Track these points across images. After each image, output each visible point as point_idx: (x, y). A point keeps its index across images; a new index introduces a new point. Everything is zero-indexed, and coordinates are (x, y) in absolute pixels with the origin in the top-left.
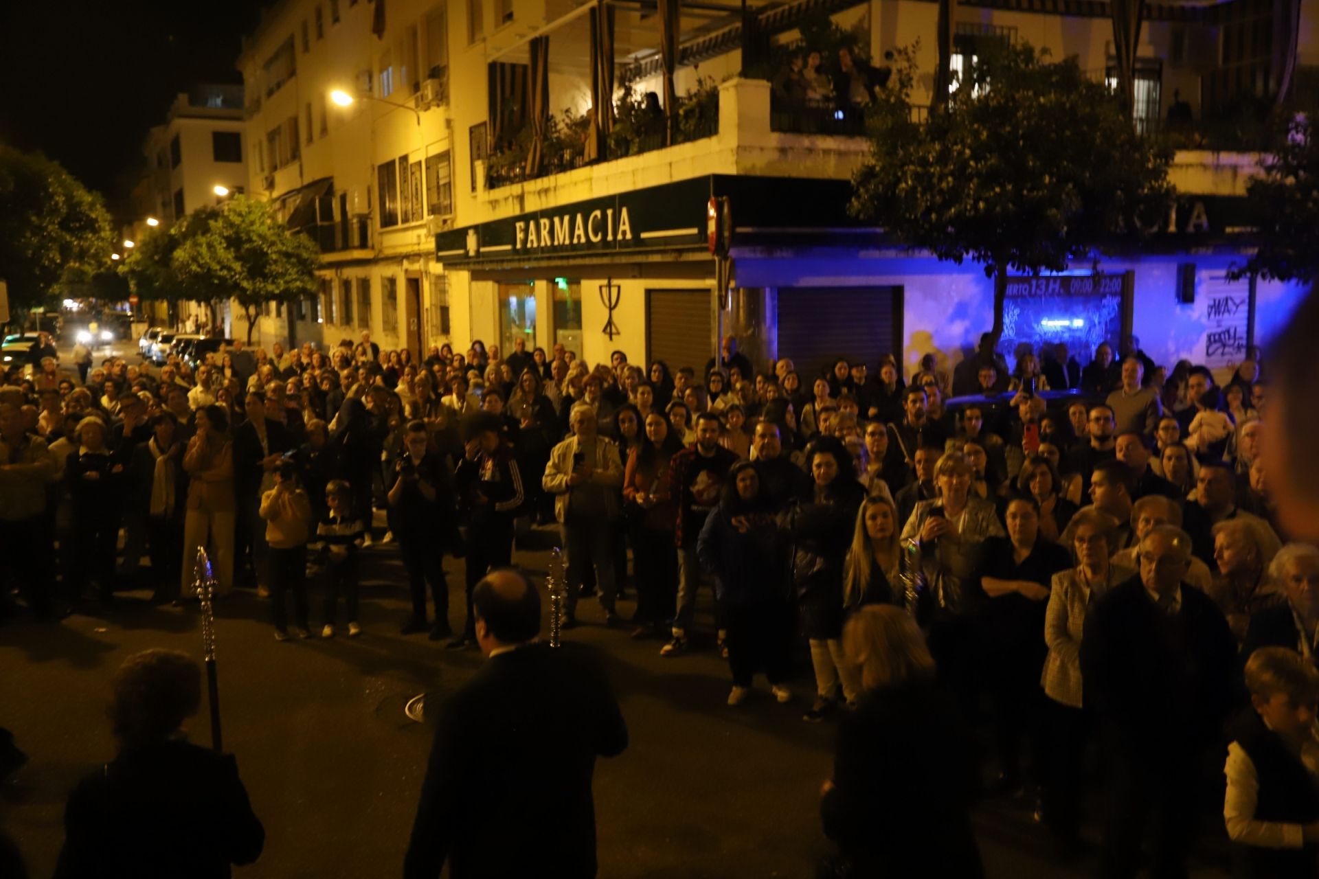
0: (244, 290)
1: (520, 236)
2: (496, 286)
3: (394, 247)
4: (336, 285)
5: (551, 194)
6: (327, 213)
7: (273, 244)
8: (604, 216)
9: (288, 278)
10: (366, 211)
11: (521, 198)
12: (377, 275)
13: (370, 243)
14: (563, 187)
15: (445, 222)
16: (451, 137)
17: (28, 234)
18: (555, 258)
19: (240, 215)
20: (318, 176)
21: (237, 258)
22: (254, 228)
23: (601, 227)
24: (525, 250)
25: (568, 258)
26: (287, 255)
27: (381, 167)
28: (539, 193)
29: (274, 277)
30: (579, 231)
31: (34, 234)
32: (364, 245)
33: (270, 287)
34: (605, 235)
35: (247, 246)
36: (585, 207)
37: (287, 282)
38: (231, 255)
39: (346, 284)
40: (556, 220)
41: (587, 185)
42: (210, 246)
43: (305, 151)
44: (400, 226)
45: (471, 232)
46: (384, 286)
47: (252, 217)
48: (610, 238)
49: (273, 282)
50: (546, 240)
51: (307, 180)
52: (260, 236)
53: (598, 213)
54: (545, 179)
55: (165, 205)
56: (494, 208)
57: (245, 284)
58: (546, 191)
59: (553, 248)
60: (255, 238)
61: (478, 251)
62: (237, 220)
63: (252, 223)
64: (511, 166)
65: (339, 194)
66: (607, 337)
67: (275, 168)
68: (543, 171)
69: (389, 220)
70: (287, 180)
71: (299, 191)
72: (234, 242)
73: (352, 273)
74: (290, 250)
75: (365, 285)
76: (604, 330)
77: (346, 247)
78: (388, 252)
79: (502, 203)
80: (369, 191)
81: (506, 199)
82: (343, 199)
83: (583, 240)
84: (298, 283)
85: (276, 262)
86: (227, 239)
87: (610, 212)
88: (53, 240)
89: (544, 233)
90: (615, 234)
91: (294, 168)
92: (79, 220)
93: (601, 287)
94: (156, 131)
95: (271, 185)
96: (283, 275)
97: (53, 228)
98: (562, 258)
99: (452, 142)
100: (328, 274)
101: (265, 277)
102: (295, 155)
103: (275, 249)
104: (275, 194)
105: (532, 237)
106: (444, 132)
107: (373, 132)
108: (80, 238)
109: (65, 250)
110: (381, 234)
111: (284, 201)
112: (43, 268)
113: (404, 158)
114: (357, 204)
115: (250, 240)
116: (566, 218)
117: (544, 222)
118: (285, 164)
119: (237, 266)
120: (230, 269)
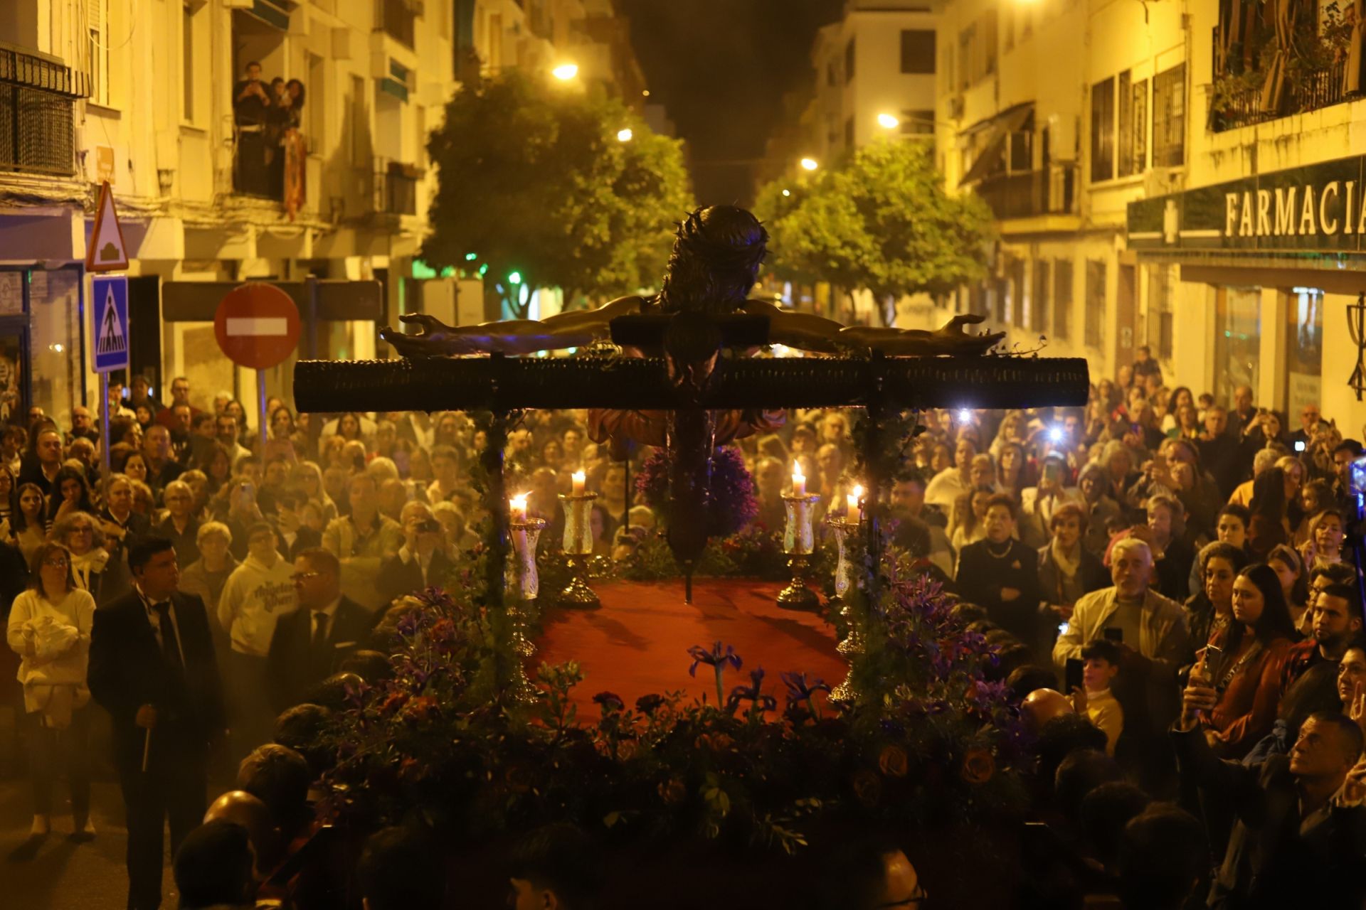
0: (874, 277)
1: (1231, 215)
2: (1213, 291)
3: (1105, 214)
4: (1028, 267)
5: (1293, 145)
6: (1022, 156)
7: (919, 208)
8: (1342, 190)
9: (940, 260)
10: (1069, 155)
11: (1252, 150)
12: (1083, 253)
13: (1075, 206)
14: (1309, 135)
15: (1173, 177)
16: (1188, 40)
17: (570, 201)
18: (1278, 256)
19: (878, 164)
20: (1017, 99)
21: (867, 230)
22: (894, 184)
23: (1336, 213)
24: (1239, 241)
25: (1296, 257)
26: (943, 226)
27: (1096, 88)
28: (1277, 142)
29: (916, 259)
30: (1308, 216)
31: (578, 202)
32: (1067, 210)
33: (913, 274)
34: (1342, 225)
35: (883, 211)
36: (1320, 174)
37: (938, 267)
38: (858, 225)
39: (1042, 267)
40: (1279, 192)
41: (1341, 134)
42: (831, 211)
43: (1003, 62)
44: (1116, 180)
45: (1170, 204)
46: (1089, 274)
47: (895, 167)
48: (1348, 230)
49: (918, 267)
50: (1264, 228)
51: (1004, 105)
52: (906, 198)
53: (1333, 186)
54: (1287, 120)
55: (832, 138)
56: (1217, 163)
57: (877, 269)
58: (1286, 140)
59: (1274, 240)
60: (894, 200)
61: (1177, 237)
62: (871, 171)
63: (893, 177)
64: (1248, 95)
65: (1040, 127)
66: (1352, 392)
67: (965, 86)
68: (1287, 106)
69: (1101, 171)
70: (980, 105)
71: (991, 121)
72: (866, 206)
73: (1050, 251)
74: (947, 218)
75: (1065, 269)
76: (1351, 382)
77: (1045, 211)
78: (1098, 221)
79: (1228, 156)
80: (1078, 125)
81: (1233, 150)
82: (1046, 134)
83: (1312, 230)
84: (956, 270)
85: (923, 235)
86: (857, 200)
87: (1350, 185)
88: (603, 209)
89: (1263, 213)
90: (1355, 224)
91: (987, 88)
92: (640, 180)
93: (1349, 308)
94: (828, 32)
95: (959, 111)
96: (934, 255)
97: (604, 194)
98: (1288, 256)
99: (1189, 53)
100: (1021, 250)
101: (906, 258)
102: (991, 68)
103: (923, 215)
104: (966, 124)
105: (1247, 219)
106: (1179, 35)
107: (1089, 34)
108: (639, 206)
109: (616, 222)
110: (1091, 192)
111: (973, 137)
112: (586, 248)
113: (1126, 75)
114: (1062, 147)
115: (887, 203)
116: (1292, 191)
117: (1263, 194)
118: (978, 81)
119: (866, 242)
120: (854, 246)
